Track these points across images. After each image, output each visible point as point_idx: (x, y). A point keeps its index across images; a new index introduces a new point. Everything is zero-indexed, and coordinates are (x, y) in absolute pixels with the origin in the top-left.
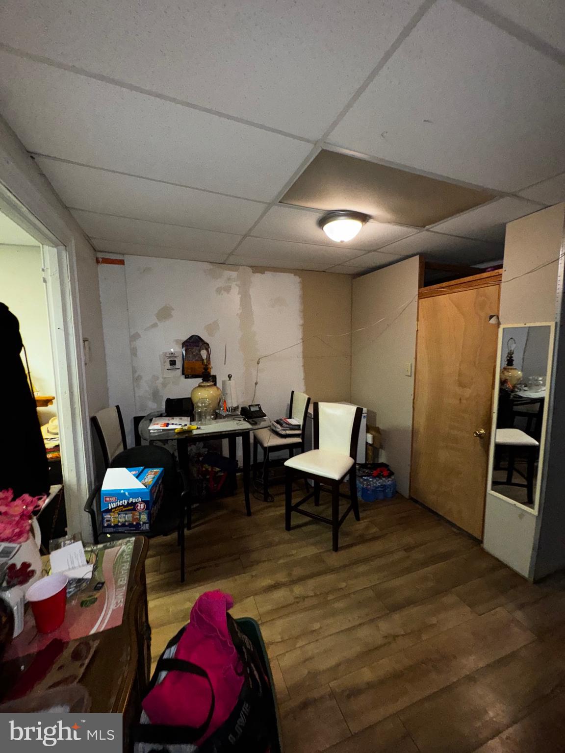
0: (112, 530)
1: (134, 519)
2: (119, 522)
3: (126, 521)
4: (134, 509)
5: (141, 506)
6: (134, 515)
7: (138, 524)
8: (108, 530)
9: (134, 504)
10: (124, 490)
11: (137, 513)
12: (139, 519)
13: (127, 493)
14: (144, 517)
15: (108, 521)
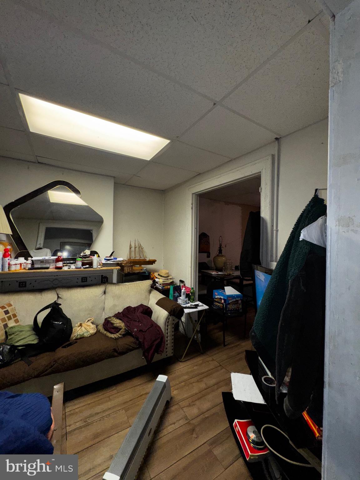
0: (230, 312)
1: (238, 307)
2: (232, 308)
3: (234, 308)
4: (238, 303)
5: (240, 302)
6: (237, 305)
7: (239, 309)
8: (228, 312)
9: (237, 301)
10: (234, 295)
11: (238, 305)
12: (239, 307)
13: (235, 296)
14: (241, 306)
15: (229, 308)
